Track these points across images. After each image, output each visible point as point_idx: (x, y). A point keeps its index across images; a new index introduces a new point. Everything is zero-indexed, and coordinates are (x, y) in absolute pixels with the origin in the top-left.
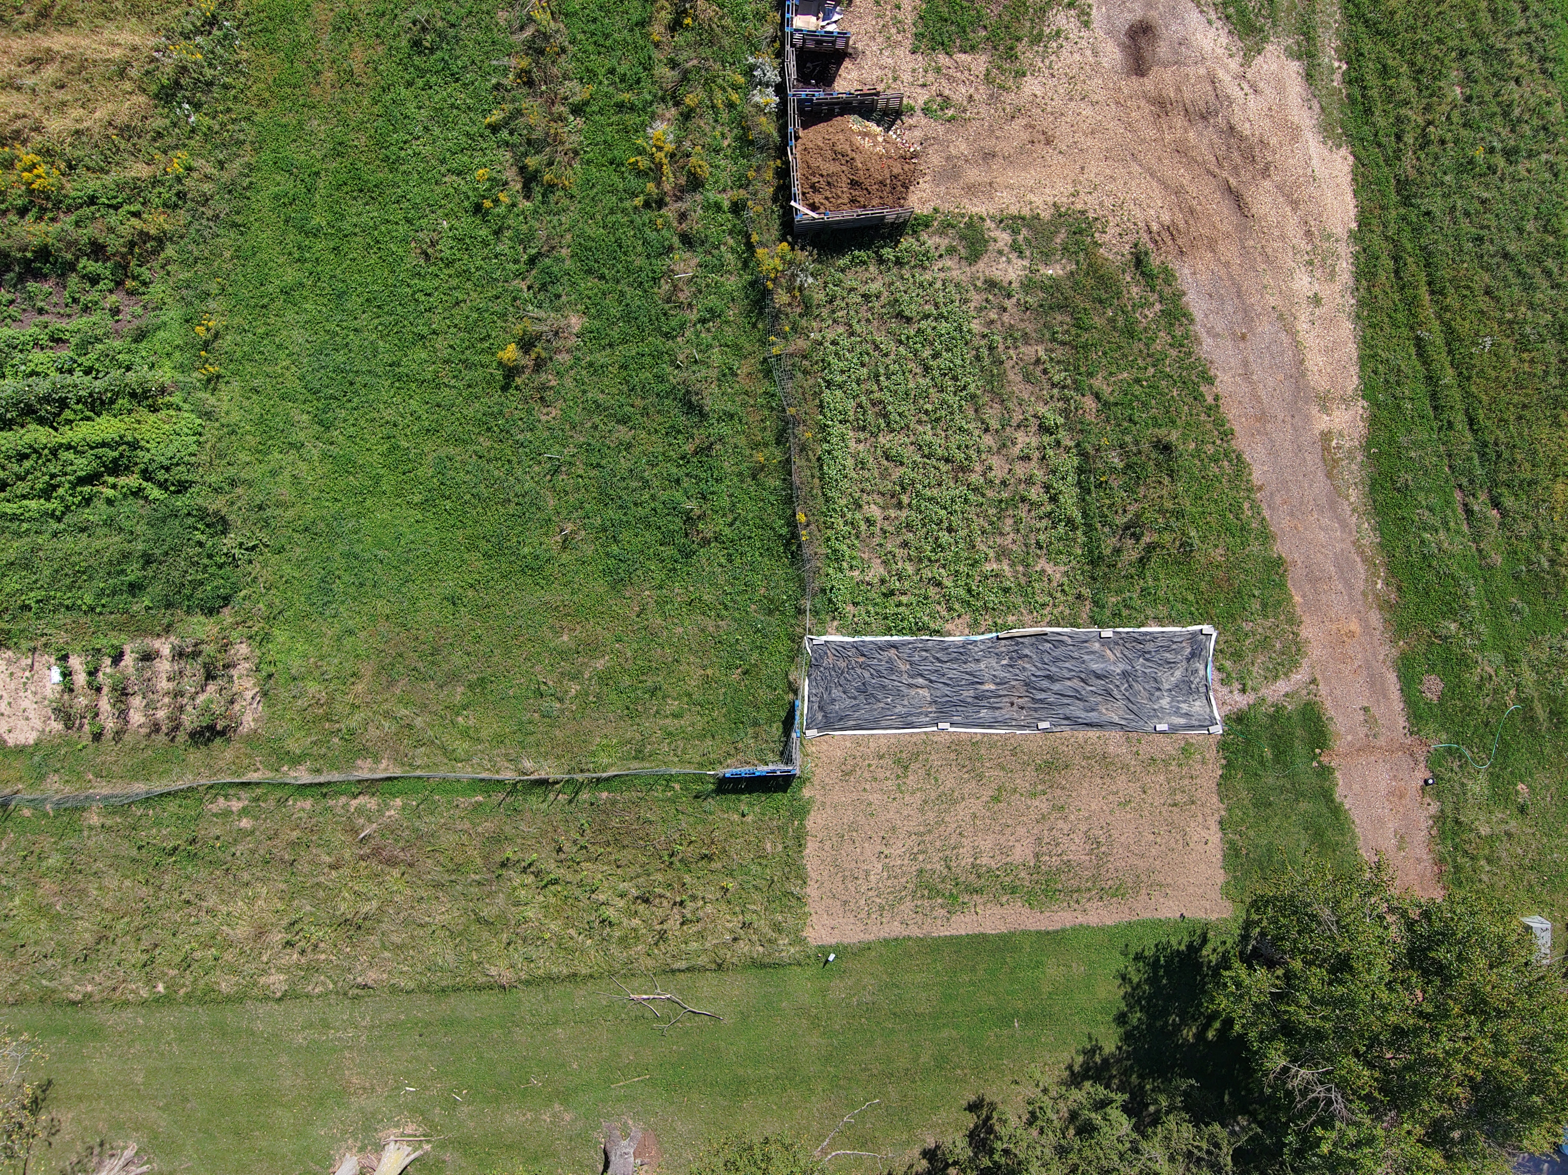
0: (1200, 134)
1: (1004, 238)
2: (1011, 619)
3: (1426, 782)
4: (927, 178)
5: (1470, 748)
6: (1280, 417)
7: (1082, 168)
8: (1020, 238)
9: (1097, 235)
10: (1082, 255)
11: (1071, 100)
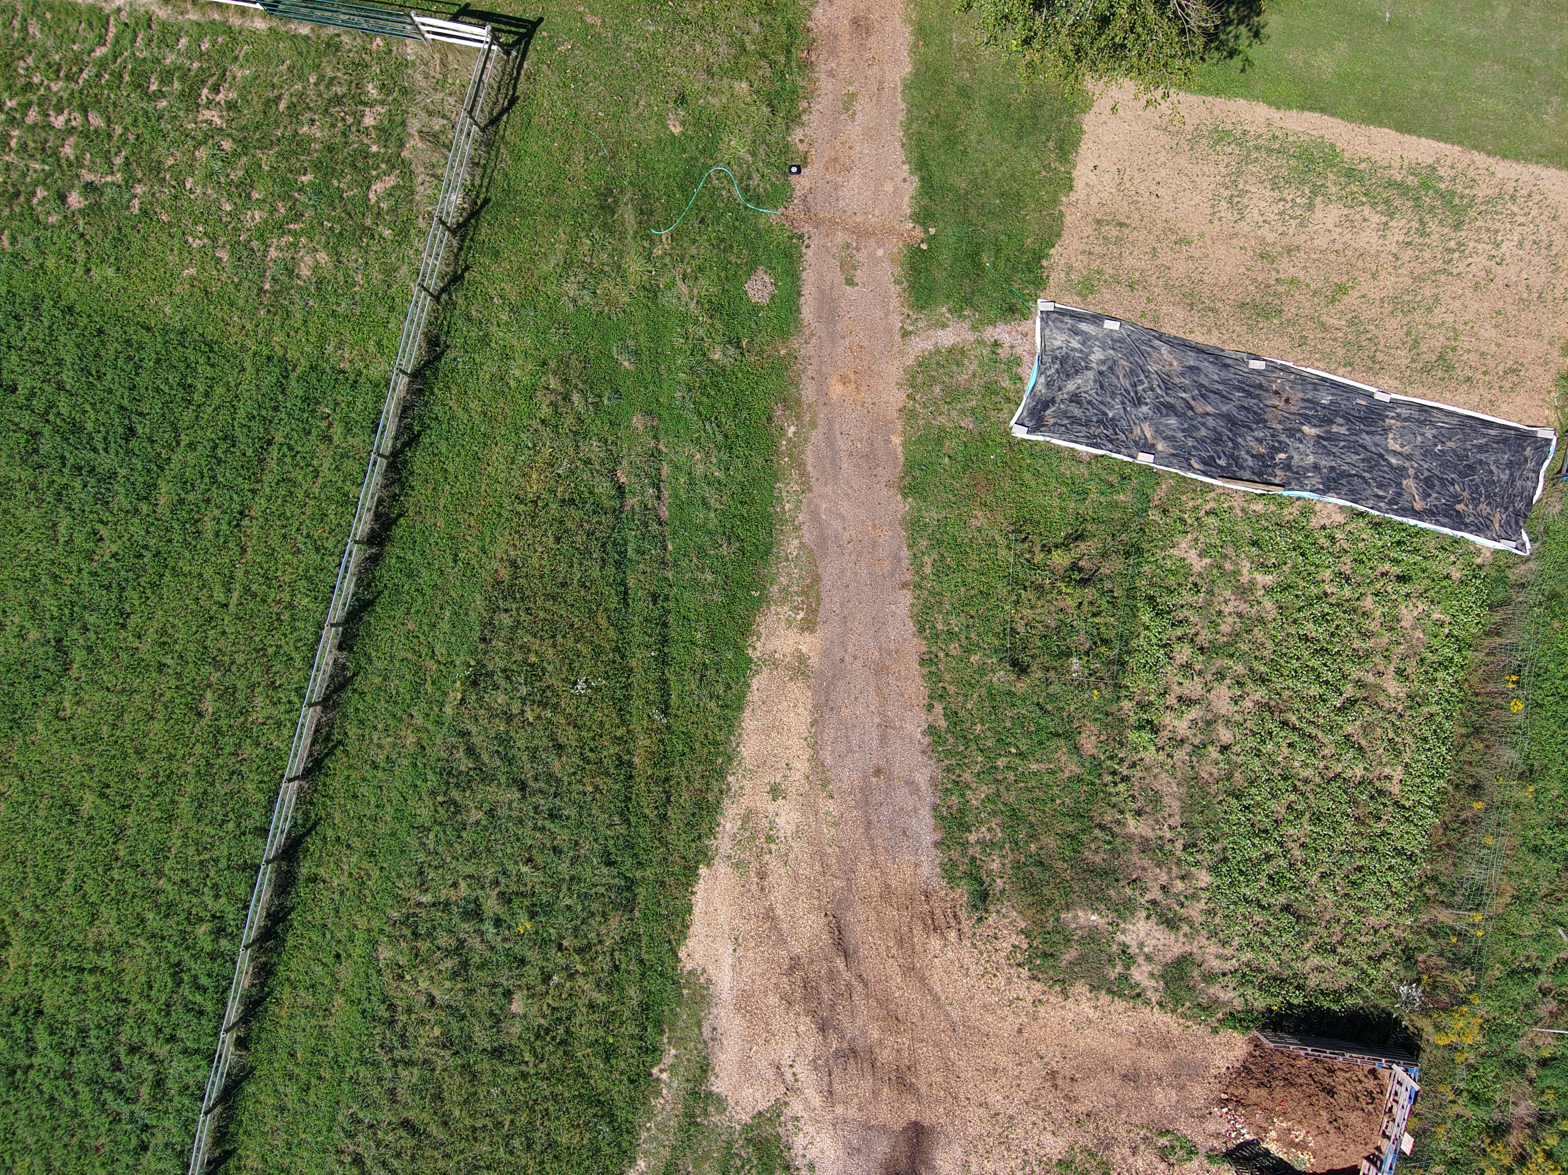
0: (864, 1033)
1: (1140, 974)
2: (1259, 507)
3: (799, 172)
4: (1214, 1072)
5: (731, 198)
6: (858, 664)
7: (1020, 1031)
8: (1119, 969)
9: (1025, 946)
10: (1050, 926)
11: (1011, 1117)
